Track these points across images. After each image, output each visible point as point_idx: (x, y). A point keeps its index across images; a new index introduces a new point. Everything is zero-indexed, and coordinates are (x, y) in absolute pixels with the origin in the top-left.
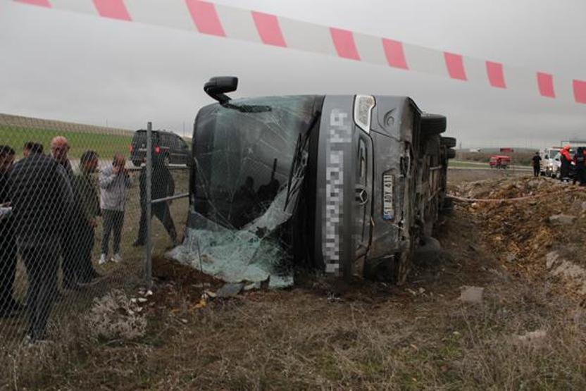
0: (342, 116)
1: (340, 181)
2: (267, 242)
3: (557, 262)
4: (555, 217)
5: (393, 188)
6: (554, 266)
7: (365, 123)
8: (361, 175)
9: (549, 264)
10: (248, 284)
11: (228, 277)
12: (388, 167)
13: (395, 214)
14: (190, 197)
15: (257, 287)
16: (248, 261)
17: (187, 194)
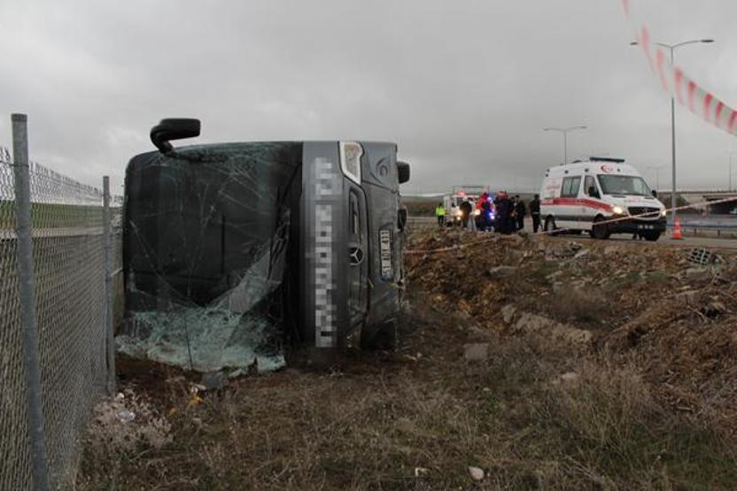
0: (328, 166)
1: (328, 239)
2: (249, 318)
3: (516, 315)
6: (513, 320)
7: (355, 174)
8: (354, 231)
9: (507, 319)
11: (200, 367)
12: (385, 221)
14: (126, 271)
15: (244, 373)
16: (225, 343)
17: (121, 268)
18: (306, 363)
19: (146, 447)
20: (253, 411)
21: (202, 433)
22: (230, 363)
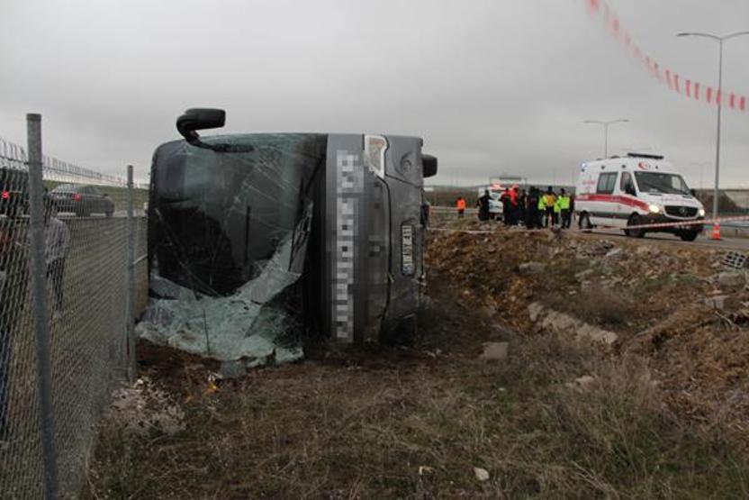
0: (351, 158)
1: (349, 233)
2: (269, 308)
3: (543, 313)
4: (525, 265)
5: (413, 239)
6: (540, 318)
7: (379, 168)
9: (533, 317)
10: (251, 361)
12: (407, 217)
13: (416, 269)
14: (150, 258)
15: (262, 363)
16: (244, 333)
17: (146, 255)
18: (324, 355)
19: (160, 433)
20: (268, 402)
21: (215, 422)
22: (249, 352)
